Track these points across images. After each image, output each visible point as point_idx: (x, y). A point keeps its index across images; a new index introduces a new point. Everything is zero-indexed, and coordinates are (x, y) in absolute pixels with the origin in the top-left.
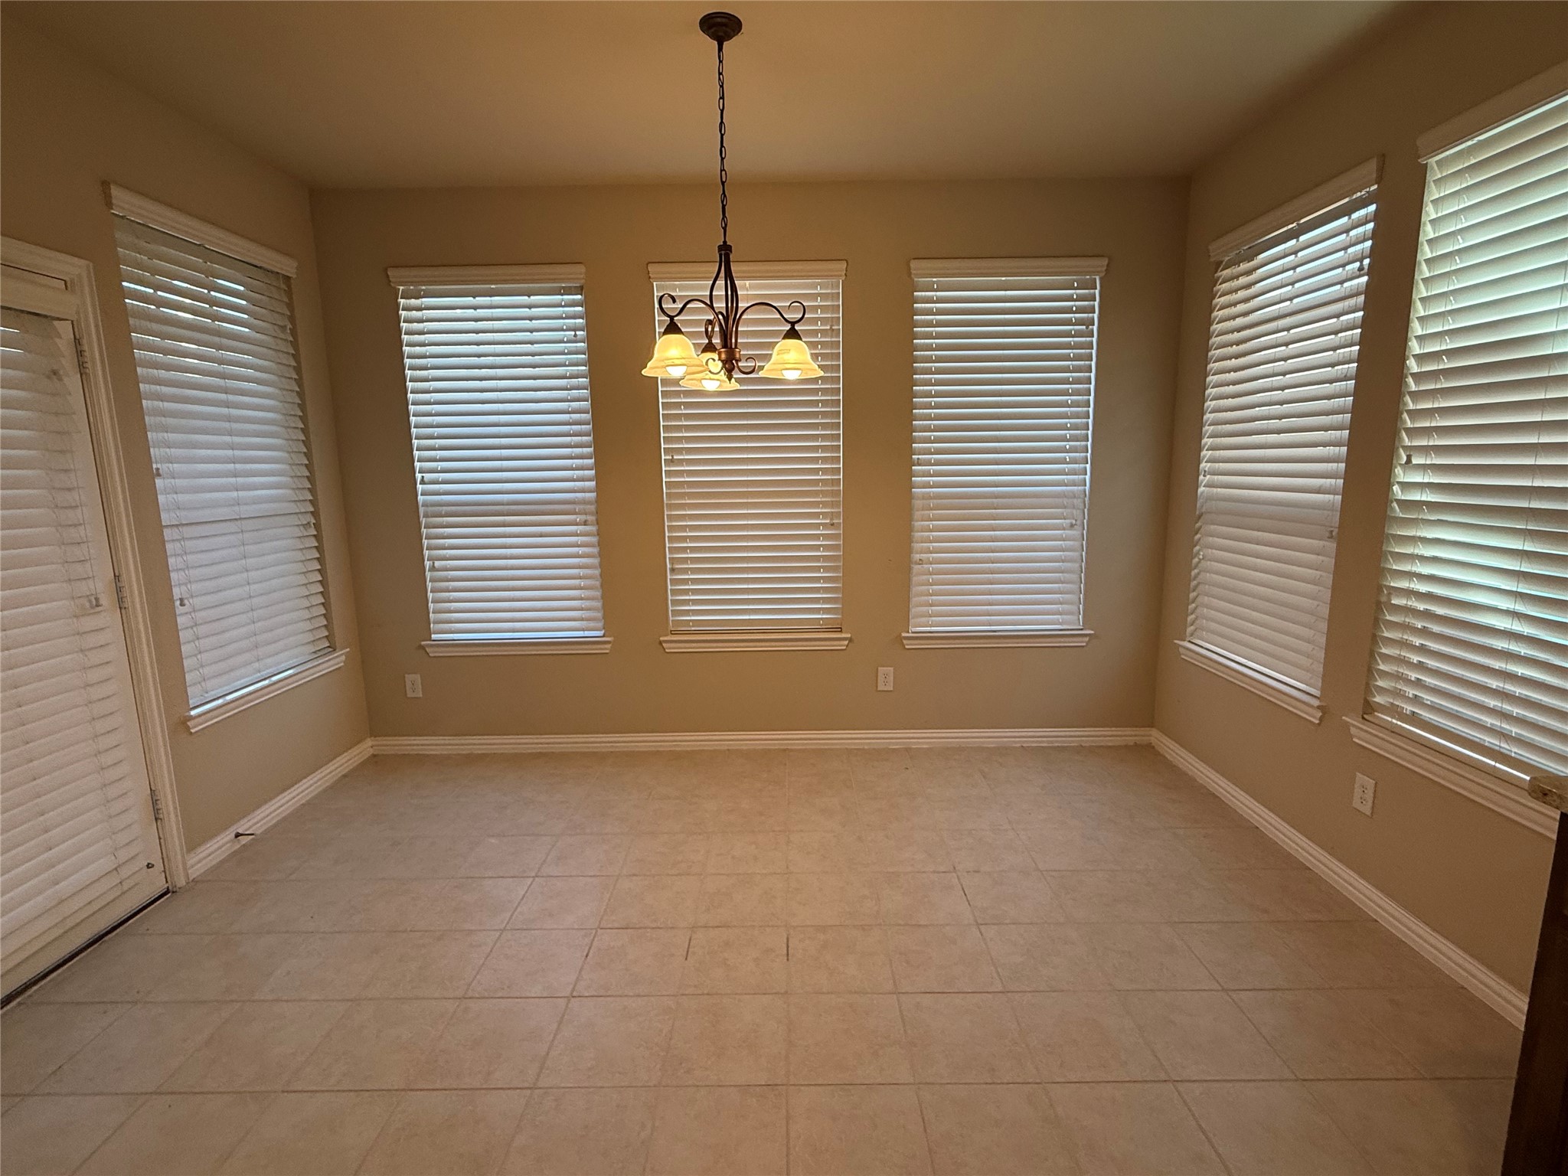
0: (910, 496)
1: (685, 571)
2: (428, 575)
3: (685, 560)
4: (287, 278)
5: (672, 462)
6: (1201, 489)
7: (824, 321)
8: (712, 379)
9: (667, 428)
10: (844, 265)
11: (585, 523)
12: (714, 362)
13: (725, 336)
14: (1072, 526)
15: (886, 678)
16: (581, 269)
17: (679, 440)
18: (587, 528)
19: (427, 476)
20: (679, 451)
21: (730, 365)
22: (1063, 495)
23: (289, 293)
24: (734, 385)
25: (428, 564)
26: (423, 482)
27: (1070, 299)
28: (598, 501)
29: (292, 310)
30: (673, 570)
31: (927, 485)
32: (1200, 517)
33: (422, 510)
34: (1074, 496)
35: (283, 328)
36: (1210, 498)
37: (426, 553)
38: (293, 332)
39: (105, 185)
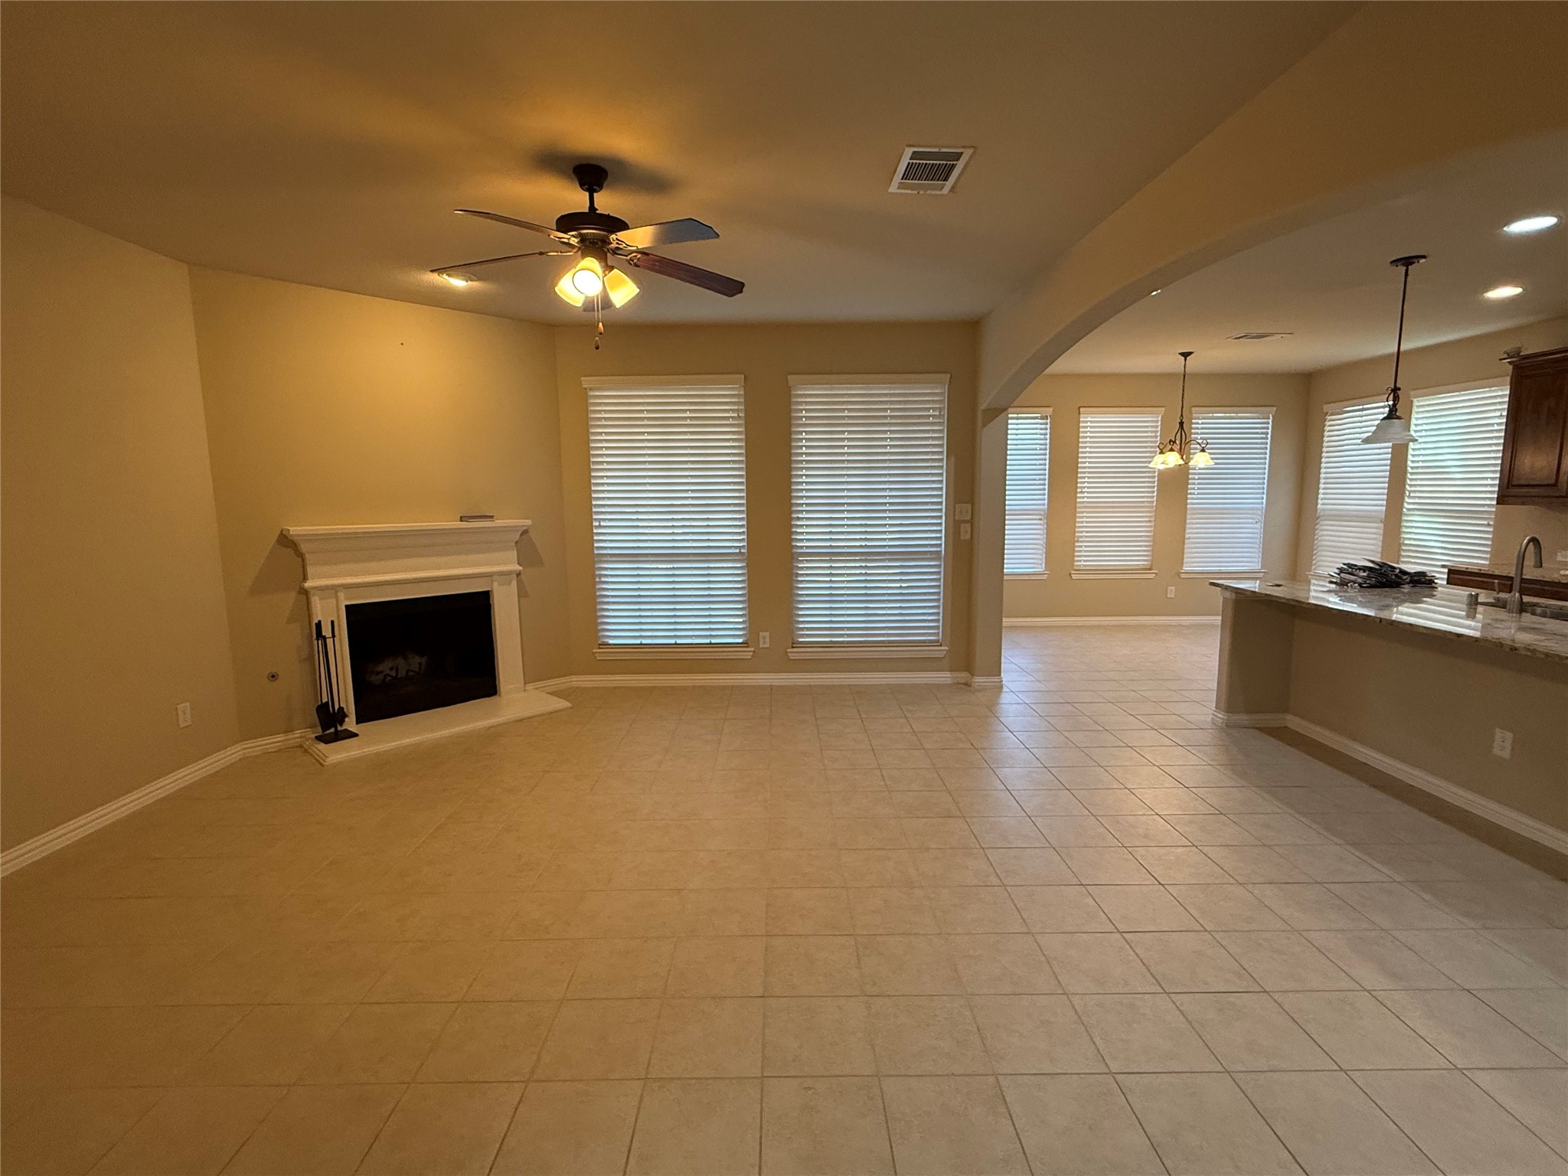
0: (1186, 509)
1: (1082, 542)
3: (1082, 536)
5: (1081, 492)
6: (1319, 506)
7: (1152, 432)
11: (1040, 519)
14: (1257, 522)
15: (1171, 592)
16: (1051, 409)
17: (1085, 483)
20: (1085, 487)
22: (1252, 509)
27: (1258, 423)
31: (1193, 504)
32: (1318, 518)
34: (1258, 509)
36: (1323, 510)
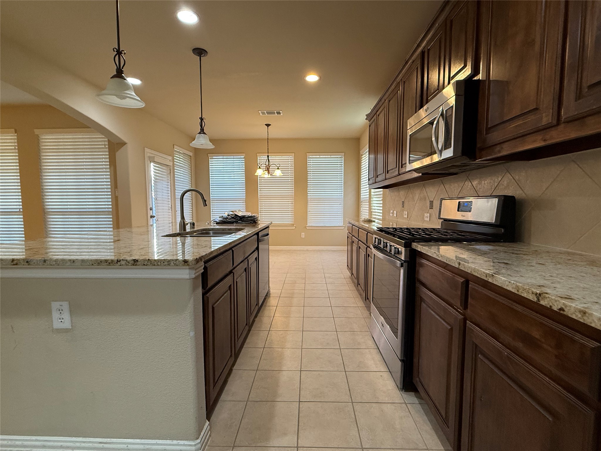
0: (307, 198)
1: (262, 213)
2: (211, 212)
3: (262, 210)
4: (191, 156)
5: (261, 191)
6: (361, 197)
7: (290, 164)
8: (266, 175)
9: (260, 186)
10: (294, 154)
11: (243, 203)
12: (266, 172)
13: (268, 169)
14: (340, 204)
15: (303, 235)
16: (244, 154)
17: (262, 186)
18: (243, 204)
19: (213, 193)
20: (262, 189)
21: (269, 173)
22: (338, 198)
23: (191, 159)
24: (270, 176)
25: (211, 210)
26: (212, 194)
27: (338, 160)
28: (246, 198)
29: (191, 162)
30: (260, 212)
31: (311, 196)
33: (211, 200)
34: (340, 198)
35: (190, 165)
37: (211, 208)
38: (191, 166)
39: (174, 145)
